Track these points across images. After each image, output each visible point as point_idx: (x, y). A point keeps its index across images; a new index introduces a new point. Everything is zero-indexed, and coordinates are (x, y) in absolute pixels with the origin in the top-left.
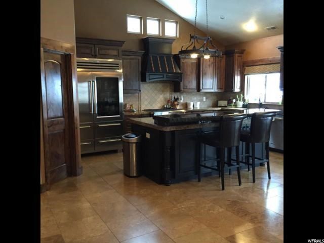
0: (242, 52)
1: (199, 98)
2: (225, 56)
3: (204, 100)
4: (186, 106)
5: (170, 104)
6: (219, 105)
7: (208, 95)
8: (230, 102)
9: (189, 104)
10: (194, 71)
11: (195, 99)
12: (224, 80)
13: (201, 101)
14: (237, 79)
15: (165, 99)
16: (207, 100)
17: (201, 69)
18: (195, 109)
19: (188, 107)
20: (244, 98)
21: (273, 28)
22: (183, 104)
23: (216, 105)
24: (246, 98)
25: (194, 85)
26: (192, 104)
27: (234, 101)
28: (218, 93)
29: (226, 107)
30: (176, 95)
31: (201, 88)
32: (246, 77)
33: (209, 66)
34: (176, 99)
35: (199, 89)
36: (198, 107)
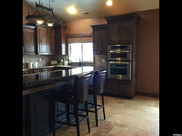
0: (66, 28)
1: (36, 59)
2: (54, 30)
3: (41, 60)
6: (51, 64)
7: (43, 57)
8: (59, 62)
9: (30, 64)
10: (33, 39)
11: (34, 60)
12: (54, 46)
13: (38, 61)
14: (64, 46)
16: (43, 61)
17: (38, 38)
18: (34, 68)
19: (29, 66)
20: (68, 59)
21: (87, 13)
23: (49, 64)
24: (70, 59)
25: (32, 49)
26: (32, 63)
27: (62, 61)
28: (49, 55)
29: (57, 65)
31: (39, 52)
32: (69, 45)
33: (44, 35)
35: (36, 52)
36: (36, 65)
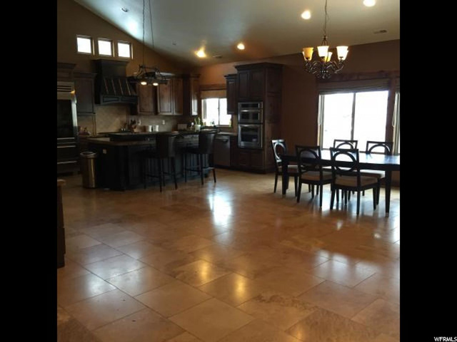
0: (198, 76)
1: (158, 121)
3: (164, 123)
4: (145, 129)
5: (127, 127)
6: (178, 129)
7: (167, 119)
8: (189, 125)
9: (148, 127)
10: (151, 95)
11: (154, 122)
12: (183, 102)
13: (160, 124)
14: (194, 104)
15: (122, 122)
16: (167, 124)
18: (154, 131)
19: (147, 130)
20: (201, 121)
21: (220, 57)
22: (141, 128)
23: (175, 128)
24: (204, 121)
25: (151, 108)
26: (150, 127)
27: (193, 124)
28: (176, 116)
29: (186, 130)
30: (133, 118)
31: (159, 111)
32: (203, 101)
34: (134, 123)
35: (156, 112)
36: (157, 129)
